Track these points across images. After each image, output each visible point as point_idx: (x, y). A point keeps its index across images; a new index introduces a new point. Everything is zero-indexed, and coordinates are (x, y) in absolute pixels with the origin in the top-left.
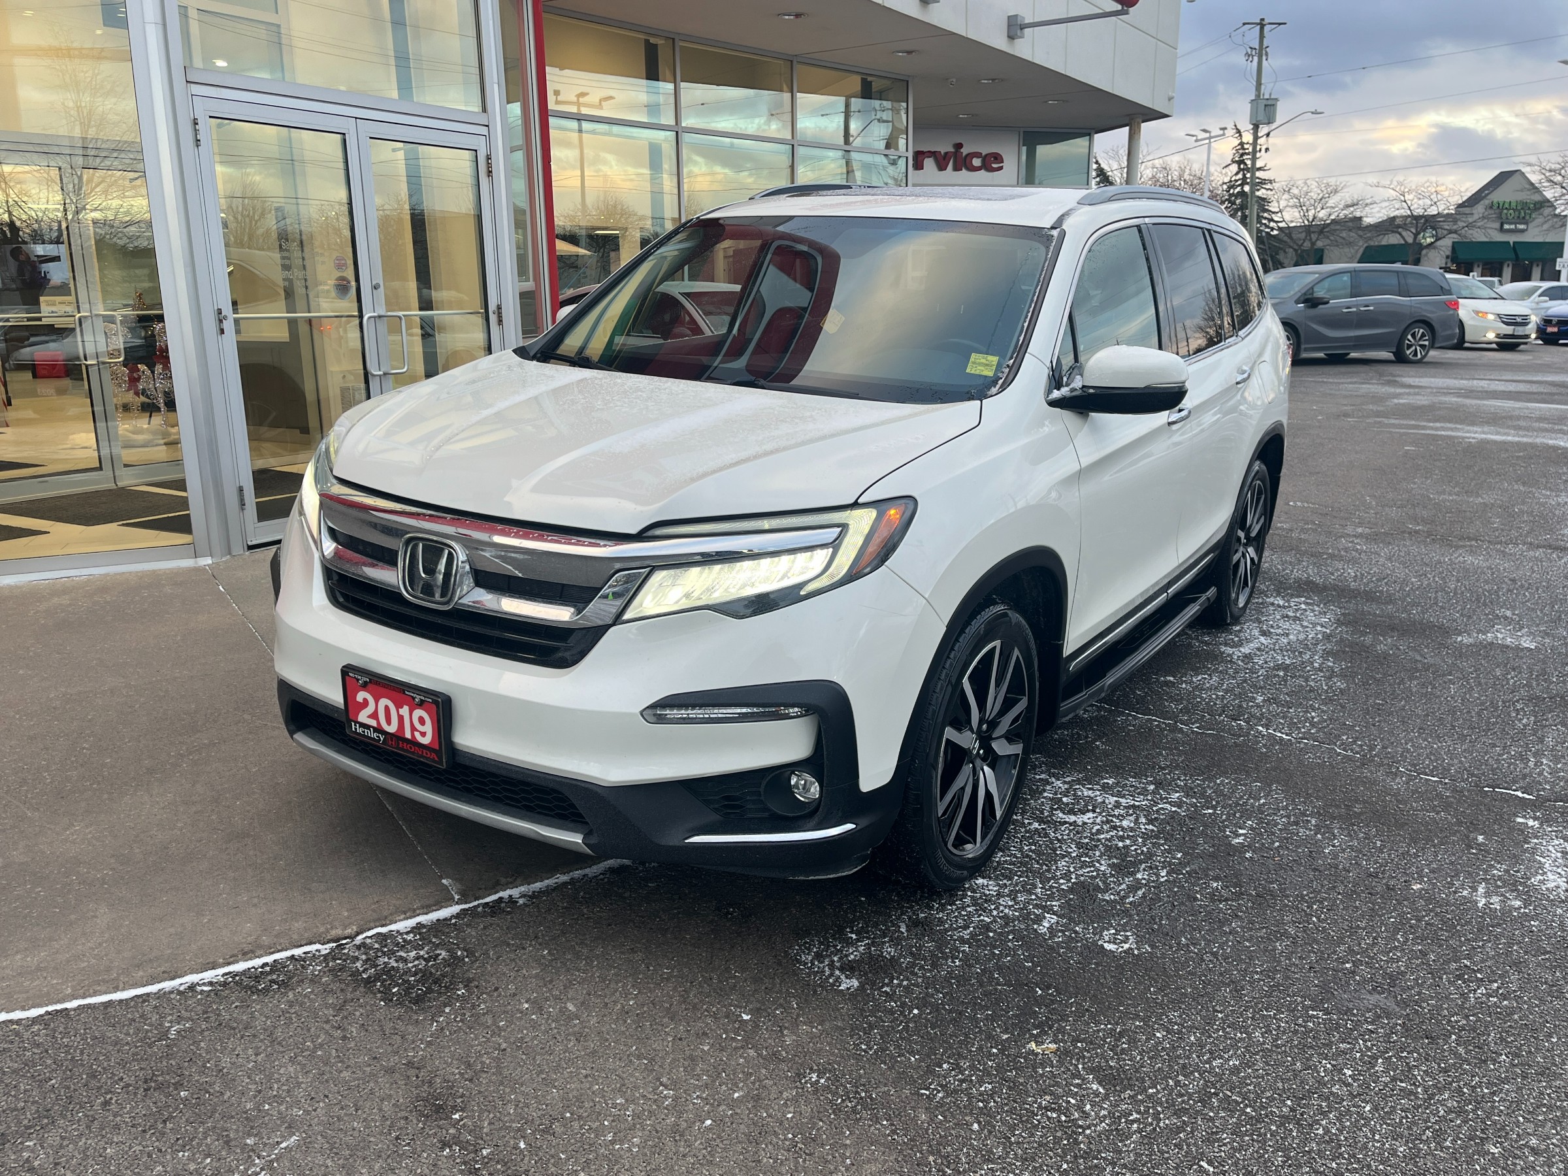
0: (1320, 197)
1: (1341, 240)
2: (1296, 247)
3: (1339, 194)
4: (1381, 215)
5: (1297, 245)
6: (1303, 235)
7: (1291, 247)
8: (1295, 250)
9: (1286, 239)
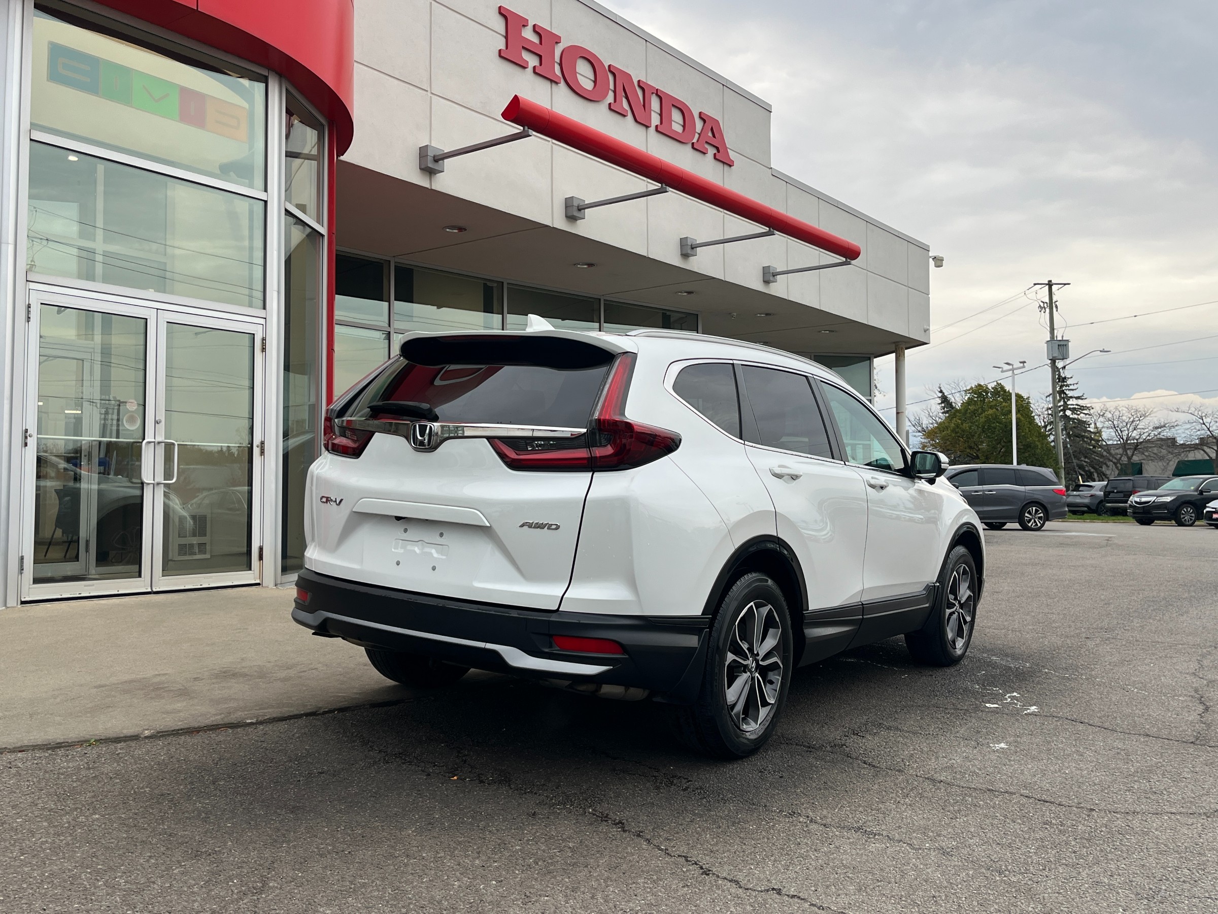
0: (1131, 420)
1: (1152, 455)
2: (1114, 460)
3: (1147, 418)
4: (1186, 435)
5: (1116, 459)
6: (1120, 451)
7: (1112, 461)
8: (1114, 463)
9: (1105, 453)
